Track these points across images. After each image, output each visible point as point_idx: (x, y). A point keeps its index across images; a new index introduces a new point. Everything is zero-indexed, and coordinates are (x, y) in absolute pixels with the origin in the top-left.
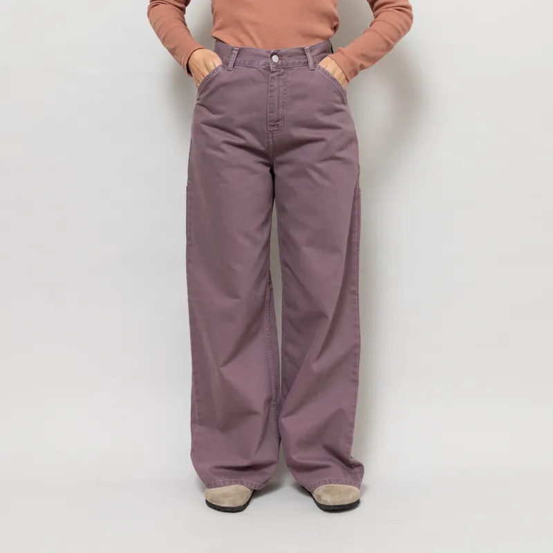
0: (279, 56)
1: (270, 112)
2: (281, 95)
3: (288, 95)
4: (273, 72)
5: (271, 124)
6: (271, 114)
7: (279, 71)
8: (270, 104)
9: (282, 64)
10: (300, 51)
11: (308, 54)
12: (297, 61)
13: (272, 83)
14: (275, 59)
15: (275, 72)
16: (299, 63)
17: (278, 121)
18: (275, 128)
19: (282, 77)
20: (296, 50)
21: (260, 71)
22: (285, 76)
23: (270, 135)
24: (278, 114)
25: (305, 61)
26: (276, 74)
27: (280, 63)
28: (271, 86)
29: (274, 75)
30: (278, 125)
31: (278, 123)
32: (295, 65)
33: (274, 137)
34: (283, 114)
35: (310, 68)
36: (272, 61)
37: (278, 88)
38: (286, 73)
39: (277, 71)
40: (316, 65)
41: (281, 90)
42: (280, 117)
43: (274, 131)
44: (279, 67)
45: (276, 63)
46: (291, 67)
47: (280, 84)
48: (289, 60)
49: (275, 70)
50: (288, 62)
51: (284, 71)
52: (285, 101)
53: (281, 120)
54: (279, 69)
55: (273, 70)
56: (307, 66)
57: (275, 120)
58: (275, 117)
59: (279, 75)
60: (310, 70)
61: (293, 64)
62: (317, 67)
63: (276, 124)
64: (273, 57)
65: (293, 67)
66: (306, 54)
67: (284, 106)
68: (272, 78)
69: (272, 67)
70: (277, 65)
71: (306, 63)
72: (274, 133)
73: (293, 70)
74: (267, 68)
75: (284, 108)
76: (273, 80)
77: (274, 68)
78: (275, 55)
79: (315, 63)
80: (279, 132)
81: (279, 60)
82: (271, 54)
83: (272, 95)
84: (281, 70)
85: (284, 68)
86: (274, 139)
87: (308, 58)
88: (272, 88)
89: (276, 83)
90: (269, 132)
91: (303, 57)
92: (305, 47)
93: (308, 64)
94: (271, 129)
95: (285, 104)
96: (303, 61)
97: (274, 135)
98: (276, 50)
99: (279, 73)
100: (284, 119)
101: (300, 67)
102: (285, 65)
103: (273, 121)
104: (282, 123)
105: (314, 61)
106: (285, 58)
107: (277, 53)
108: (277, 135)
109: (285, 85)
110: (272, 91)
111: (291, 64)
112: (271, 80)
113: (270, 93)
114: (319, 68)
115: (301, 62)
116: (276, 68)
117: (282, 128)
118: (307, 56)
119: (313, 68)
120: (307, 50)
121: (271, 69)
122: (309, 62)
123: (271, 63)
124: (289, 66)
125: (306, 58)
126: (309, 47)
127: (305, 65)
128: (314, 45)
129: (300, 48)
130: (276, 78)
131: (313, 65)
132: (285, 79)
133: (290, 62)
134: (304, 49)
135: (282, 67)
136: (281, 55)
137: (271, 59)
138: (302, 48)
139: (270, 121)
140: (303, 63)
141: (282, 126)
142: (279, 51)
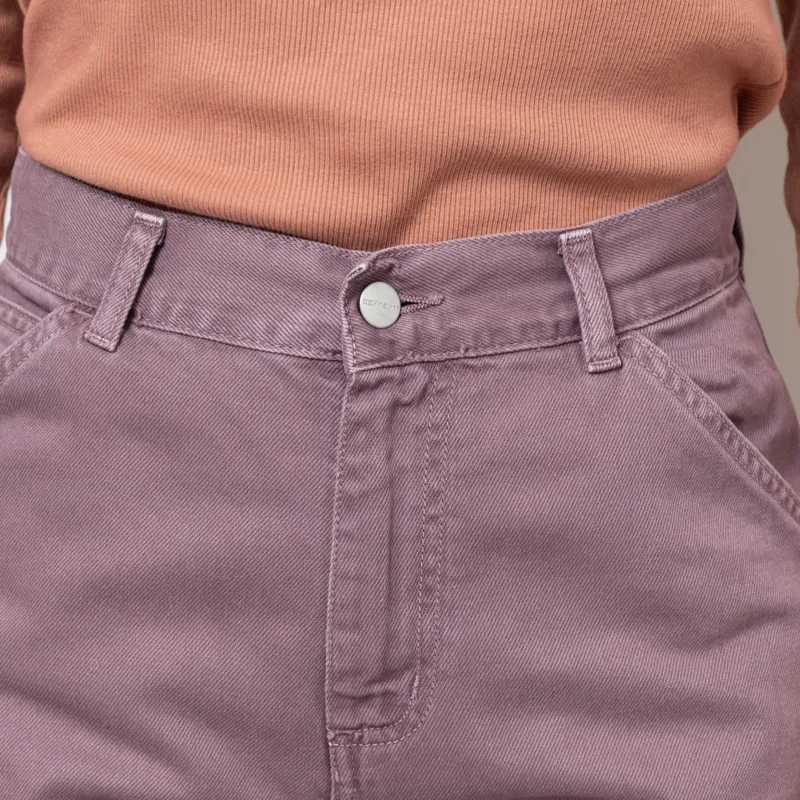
0: (401, 285)
1: (342, 626)
2: (407, 525)
3: (454, 525)
4: (361, 389)
5: (346, 687)
6: (345, 637)
7: (402, 381)
8: (342, 577)
9: (419, 338)
10: (537, 258)
11: (585, 278)
12: (514, 321)
13: (354, 460)
14: (380, 304)
15: (379, 384)
16: (524, 329)
17: (387, 674)
18: (370, 713)
19: (413, 417)
20: (515, 251)
22: (431, 413)
23: (340, 751)
24: (389, 639)
25: (563, 314)
26: (383, 397)
27: (407, 327)
28: (352, 473)
29: (364, 405)
30: (385, 694)
31: (391, 686)
32: (502, 345)
33: (364, 761)
34: (421, 634)
35: (592, 360)
36: (356, 320)
37: (391, 483)
38: (440, 392)
39: (390, 379)
40: (629, 337)
41: (411, 494)
42: (401, 651)
43: (361, 727)
44: (399, 358)
45: (388, 336)
46: (477, 357)
47: (404, 457)
48: (462, 312)
49: (373, 377)
50: (453, 325)
51: (431, 381)
52: (432, 560)
53: (409, 666)
54: (399, 366)
55: (364, 377)
56: (571, 350)
57: (374, 668)
58: (373, 650)
59: (396, 405)
60: (593, 373)
61: (486, 339)
62: (636, 350)
63: (377, 688)
64: (367, 295)
65: (490, 352)
66: (562, 275)
67: (428, 590)
68: (357, 425)
69: (355, 357)
70: (392, 342)
71: (565, 328)
72: (361, 738)
73: (489, 375)
74: (325, 357)
75: (423, 605)
76: (361, 435)
77: (366, 363)
78: (373, 282)
79: (621, 330)
80: (391, 733)
81: (400, 315)
82: (357, 277)
83: (350, 524)
84: (413, 376)
85: (428, 362)
86: (365, 773)
87: (578, 300)
88: (353, 487)
89: (377, 456)
90: (331, 735)
91: (551, 290)
92: (564, 232)
93: (575, 337)
94: (346, 718)
95: (430, 580)
96: (547, 319)
97: (366, 749)
98: (389, 253)
99: (399, 394)
100: (424, 662)
101: (532, 357)
102: (436, 343)
103: (356, 673)
104: (416, 685)
105: (621, 316)
106: (443, 300)
107: (391, 267)
108: (379, 749)
109: (434, 463)
110: (349, 503)
111: (477, 336)
112: (349, 436)
113: (338, 514)
114: (647, 359)
115: (538, 326)
116: (379, 361)
117: (413, 717)
118: (575, 287)
119: (614, 356)
120: (577, 248)
121: (353, 370)
122: (582, 324)
123: (350, 332)
124: (462, 351)
125: (570, 297)
126: (591, 227)
127: (560, 340)
128: (621, 218)
129: (534, 235)
130: (380, 423)
131: (611, 341)
132: (436, 428)
133: (466, 325)
134: (553, 244)
135: (417, 358)
136: (415, 282)
137: (352, 306)
138: (543, 235)
139: (342, 675)
140: (550, 332)
141: (413, 704)
142: (401, 256)
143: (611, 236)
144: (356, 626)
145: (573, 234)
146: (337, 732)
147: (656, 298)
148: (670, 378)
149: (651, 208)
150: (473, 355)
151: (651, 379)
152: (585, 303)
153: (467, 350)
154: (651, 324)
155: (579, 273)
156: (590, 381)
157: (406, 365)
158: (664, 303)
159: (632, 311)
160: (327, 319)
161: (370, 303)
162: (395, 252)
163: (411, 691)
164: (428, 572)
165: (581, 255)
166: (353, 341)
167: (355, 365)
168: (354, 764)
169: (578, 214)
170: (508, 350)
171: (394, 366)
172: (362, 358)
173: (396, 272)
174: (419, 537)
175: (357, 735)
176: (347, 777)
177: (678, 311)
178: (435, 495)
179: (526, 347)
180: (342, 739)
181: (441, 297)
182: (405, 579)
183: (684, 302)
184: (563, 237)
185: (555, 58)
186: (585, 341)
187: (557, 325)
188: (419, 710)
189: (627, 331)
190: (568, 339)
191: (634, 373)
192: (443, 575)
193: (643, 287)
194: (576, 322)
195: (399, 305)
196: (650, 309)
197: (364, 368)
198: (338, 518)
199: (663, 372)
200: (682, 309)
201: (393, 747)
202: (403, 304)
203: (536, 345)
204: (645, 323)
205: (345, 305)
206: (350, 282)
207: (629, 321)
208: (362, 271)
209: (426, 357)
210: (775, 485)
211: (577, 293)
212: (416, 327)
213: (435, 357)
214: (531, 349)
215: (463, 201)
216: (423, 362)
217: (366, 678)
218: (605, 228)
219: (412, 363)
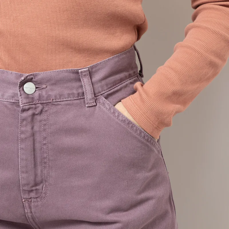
0: (35, 83)
1: (23, 172)
2: (38, 145)
3: (50, 146)
4: (24, 111)
5: (26, 188)
6: (24, 175)
7: (36, 108)
9: (40, 96)
10: (72, 76)
11: (85, 81)
12: (66, 92)
13: (23, 129)
14: (29, 88)
15: (28, 109)
16: (69, 95)
17: (36, 184)
18: (33, 195)
19: (38, 118)
20: (66, 74)
21: (6, 106)
22: (44, 116)
23: (26, 204)
24: (36, 175)
25: (80, 91)
26: (30, 112)
27: (37, 95)
28: (22, 132)
29: (25, 114)
30: (36, 190)
31: (38, 187)
32: (63, 99)
33: (32, 207)
34: (44, 174)
35: (87, 104)
36: (22, 92)
37: (33, 135)
38: (46, 111)
39: (32, 108)
40: (99, 97)
41: (38, 138)
42: (39, 179)
43: (31, 198)
44: (35, 102)
45: (31, 96)
46: (56, 102)
47: (36, 128)
48: (52, 90)
49: (27, 107)
50: (50, 93)
51: (43, 108)
52: (45, 155)
53: (42, 182)
54: (35, 104)
55: (24, 107)
56: (82, 100)
57: (32, 183)
58: (32, 178)
59: (34, 115)
60: (88, 107)
61: (58, 97)
62: (101, 101)
63: (34, 188)
64: (25, 86)
65: (59, 101)
66: (80, 80)
67: (45, 163)
68: (24, 120)
69: (22, 102)
70: (33, 98)
71: (81, 94)
72: (31, 201)
73: (59, 107)
74: (17, 102)
75: (44, 166)
76: (25, 123)
77: (25, 104)
78: (28, 82)
79: (97, 95)
80: (39, 200)
81: (35, 91)
82: (21, 81)
83: (23, 146)
84: (38, 107)
85: (43, 103)
86: (33, 210)
87: (84, 87)
88: (23, 136)
89: (29, 128)
90: (23, 200)
91: (76, 84)
92: (80, 69)
93: (84, 97)
94: (26, 196)
95: (45, 160)
96: (75, 92)
97: (33, 204)
98: (31, 75)
99: (34, 111)
100: (45, 181)
101: (71, 102)
102: (45, 98)
103: (28, 184)
104: (44, 187)
105: (96, 92)
106: (46, 87)
107: (32, 78)
108: (36, 204)
109: (44, 130)
110: (22, 140)
111: (56, 96)
112: (22, 123)
114: (104, 104)
115: (73, 94)
116: (29, 103)
117: (44, 195)
118: (83, 84)
119: (94, 102)
120: (84, 74)
121: (21, 106)
122: (85, 94)
123: (21, 95)
124: (51, 100)
125: (81, 86)
126: (88, 68)
127: (79, 98)
129: (72, 70)
130: (29, 119)
131: (93, 98)
132: (45, 120)
133: (53, 93)
134: (77, 73)
135: (40, 102)
136: (39, 82)
137: (21, 89)
138: (74, 70)
139: (24, 185)
140: (76, 96)
141: (43, 192)
142: (35, 75)
143: (94, 70)
144: (27, 172)
145: (83, 70)
146: (25, 199)
147: (107, 85)
148: (110, 109)
150: (54, 101)
151: (104, 109)
152: (85, 88)
153: (53, 100)
154: (106, 92)
155: (84, 80)
156: (87, 109)
157: (37, 104)
158: (109, 86)
159: (100, 89)
160: (16, 92)
161: (26, 88)
162: (33, 74)
163: (43, 189)
164: (45, 158)
165: (85, 75)
166: (21, 98)
167: (22, 104)
168: (30, 208)
170: (64, 100)
171: (33, 104)
172: (23, 103)
173: (33, 80)
174: (42, 149)
175: (30, 200)
176: (29, 211)
178: (45, 138)
179: (70, 99)
180: (27, 201)
181: (46, 86)
182: (39, 160)
184: (80, 71)
186: (86, 99)
187: (78, 94)
188: (45, 193)
189: (99, 95)
190: (82, 97)
191: (100, 107)
192: (49, 159)
193: (103, 82)
194: (83, 93)
195: (35, 88)
196: (106, 88)
197: (24, 105)
198: (20, 144)
201: (39, 203)
202: (36, 88)
203: (72, 99)
204: (104, 92)
205: (19, 89)
206: (20, 83)
207: (100, 92)
208: (22, 80)
209: (42, 102)
211: (83, 86)
212: (39, 94)
213: (44, 102)
214: (71, 100)
216: (41, 103)
217: (31, 185)
218: (92, 68)
219: (38, 104)
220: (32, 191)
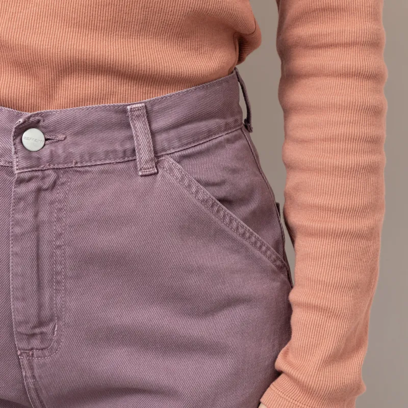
0: (45, 130)
1: (17, 299)
3: (69, 250)
4: (20, 182)
5: (22, 329)
6: (20, 305)
7: (43, 178)
8: (15, 275)
9: (52, 155)
11: (139, 128)
12: (101, 149)
13: (18, 216)
14: (33, 139)
15: (30, 180)
16: (107, 154)
17: (41, 324)
18: (36, 343)
19: (48, 196)
20: (103, 114)
22: (58, 194)
25: (128, 146)
26: (32, 186)
27: (46, 152)
28: (17, 223)
29: (23, 189)
30: (42, 333)
31: (44, 330)
32: (95, 161)
33: (35, 366)
34: (56, 304)
35: (141, 169)
36: (19, 147)
37: (37, 228)
38: (63, 184)
39: (37, 177)
40: (163, 158)
41: (47, 234)
42: (46, 313)
43: (32, 349)
44: (42, 167)
45: (34, 155)
46: (82, 167)
47: (43, 216)
48: (75, 144)
49: (27, 175)
50: (71, 150)
51: (58, 178)
52: (59, 268)
53: (51, 320)
54: (42, 170)
55: (22, 175)
56: (132, 164)
57: (34, 320)
58: (33, 311)
59: (39, 190)
60: (142, 176)
61: (87, 158)
62: (166, 165)
63: (37, 331)
64: (26, 135)
65: (89, 164)
66: (128, 126)
67: (58, 282)
68: (20, 199)
69: (17, 166)
70: (39, 159)
71: (129, 153)
72: (33, 354)
73: (88, 176)
74: (8, 165)
75: (56, 290)
76: (22, 204)
77: (23, 168)
78: (31, 128)
79: (159, 155)
80: (46, 352)
81: (45, 145)
82: (18, 126)
83: (17, 249)
84: (49, 175)
85: (57, 169)
86: (37, 372)
87: (135, 139)
88: (18, 230)
89: (29, 215)
90: (19, 353)
91: (121, 134)
92: (130, 105)
93: (134, 158)
94: (23, 345)
95: (59, 278)
96: (118, 147)
97: (36, 360)
98: (38, 114)
99: (40, 184)
100: (59, 318)
101: (111, 167)
102: (61, 159)
103: (27, 322)
104: (56, 329)
105: (159, 147)
106: (65, 138)
107: (39, 121)
108: (42, 361)
109: (59, 220)
110: (17, 238)
111: (82, 157)
112: (16, 204)
113: (12, 243)
114: (171, 170)
115: (115, 151)
116: (30, 168)
117: (55, 345)
118: (134, 133)
119: (153, 168)
120: (136, 113)
121: (16, 172)
122: (137, 151)
123: (16, 153)
124: (74, 164)
125: (131, 138)
126: (145, 103)
127: (126, 159)
128: (162, 98)
129: (114, 106)
130: (31, 198)
131: (152, 160)
132: (60, 201)
133: (76, 151)
134: (124, 111)
135: (52, 166)
136: (52, 129)
137: (18, 140)
138: (119, 106)
139: (20, 324)
140: (121, 155)
141: (55, 339)
142: (45, 116)
143: (156, 108)
144: (24, 299)
145: (134, 106)
146: (22, 351)
147: (180, 138)
148: (183, 179)
149: (179, 93)
150: (79, 165)
151: (173, 180)
152: (138, 141)
153: (76, 163)
154: (176, 152)
155: (136, 126)
156: (140, 180)
157: (45, 170)
158: (185, 141)
159: (166, 145)
160: (8, 146)
161: (27, 139)
162: (42, 113)
163: (54, 333)
164: (58, 273)
165: (138, 116)
166: (17, 158)
167: (17, 170)
168: (32, 368)
169: (139, 96)
170: (98, 163)
171: (39, 170)
172: (20, 166)
173: (41, 123)
174: (52, 255)
175: (31, 353)
176: (29, 374)
177: (193, 145)
178: (60, 235)
179: (108, 162)
180: (25, 355)
181: (64, 136)
182: (46, 277)
183: (198, 140)
184: (129, 107)
185: (117, 16)
186: (138, 160)
187: (125, 152)
188: (58, 342)
189: (163, 155)
190: (131, 158)
191: (163, 176)
192: (65, 275)
193: (173, 133)
194: (134, 150)
195: (44, 140)
196: (177, 144)
197: (22, 171)
198: (12, 245)
199: (179, 176)
200: (196, 144)
201: (48, 360)
202: (46, 140)
203: (113, 161)
204: (173, 151)
205: (14, 140)
206: (16, 128)
207: (164, 150)
208: (20, 123)
209: (56, 166)
210: (247, 235)
211: (134, 135)
212: (51, 152)
213: (61, 166)
214: (111, 163)
215: (77, 88)
216: (54, 169)
217: (31, 325)
218: (153, 103)
219: (48, 169)
220: (33, 335)
